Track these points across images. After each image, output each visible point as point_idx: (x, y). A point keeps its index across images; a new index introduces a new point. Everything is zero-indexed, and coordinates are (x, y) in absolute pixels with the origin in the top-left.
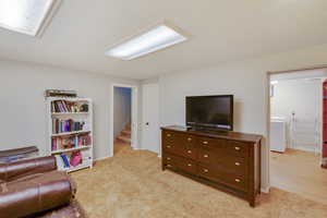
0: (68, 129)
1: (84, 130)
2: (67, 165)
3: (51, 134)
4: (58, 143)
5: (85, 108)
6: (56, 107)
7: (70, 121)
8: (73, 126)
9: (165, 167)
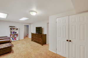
0: (14, 33)
1: (17, 33)
2: (13, 40)
3: (10, 34)
4: (12, 36)
5: (17, 29)
6: (11, 29)
7: (14, 32)
8: (15, 33)
9: (32, 40)
